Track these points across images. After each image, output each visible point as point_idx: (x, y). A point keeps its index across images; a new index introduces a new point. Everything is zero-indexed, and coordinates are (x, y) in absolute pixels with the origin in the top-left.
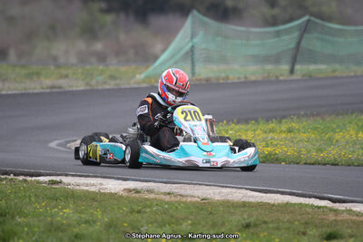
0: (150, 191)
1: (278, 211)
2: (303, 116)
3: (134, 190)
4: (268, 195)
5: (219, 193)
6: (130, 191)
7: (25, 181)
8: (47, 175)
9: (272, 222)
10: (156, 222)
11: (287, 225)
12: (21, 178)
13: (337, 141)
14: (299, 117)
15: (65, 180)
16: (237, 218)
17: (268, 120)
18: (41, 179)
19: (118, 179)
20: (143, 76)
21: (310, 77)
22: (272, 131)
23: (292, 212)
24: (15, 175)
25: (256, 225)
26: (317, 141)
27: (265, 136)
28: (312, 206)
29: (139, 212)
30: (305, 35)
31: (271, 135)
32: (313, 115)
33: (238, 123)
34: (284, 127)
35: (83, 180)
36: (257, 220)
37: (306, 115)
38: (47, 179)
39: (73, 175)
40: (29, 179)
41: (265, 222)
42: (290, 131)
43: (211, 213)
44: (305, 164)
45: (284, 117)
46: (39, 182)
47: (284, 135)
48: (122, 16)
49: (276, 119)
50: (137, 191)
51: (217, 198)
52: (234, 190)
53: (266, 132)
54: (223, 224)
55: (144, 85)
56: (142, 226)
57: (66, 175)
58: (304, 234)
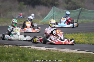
0: (52, 50)
1: (85, 55)
2: (83, 32)
3: (48, 50)
4: (81, 51)
5: (69, 51)
6: (47, 50)
7: (22, 47)
8: (27, 46)
9: (85, 58)
10: (58, 57)
11: (88, 58)
12: (21, 46)
13: (93, 39)
14: (82, 33)
15: (32, 47)
16: (76, 57)
17: (74, 33)
18: (26, 47)
19: (44, 47)
20: (41, 22)
21: (83, 22)
22: (76, 36)
23: (88, 55)
24: (19, 46)
25: (81, 58)
26: (88, 38)
27: (75, 37)
28: (93, 54)
29: (52, 55)
30: (81, 12)
31: (76, 37)
32: (85, 32)
33: (67, 34)
34: (79, 35)
35: (36, 47)
36: (81, 57)
37: (84, 32)
38: (27, 47)
39: (33, 46)
40: (23, 47)
41: (83, 58)
42: (81, 36)
43: (69, 55)
44: (86, 44)
45: (78, 33)
46: (25, 48)
47: (79, 37)
48: (28, 6)
49: (76, 33)
50: (49, 50)
51: (69, 52)
52: (72, 50)
53: (75, 36)
54: (73, 58)
55: (42, 24)
56: (55, 58)
57: (32, 46)
58: (93, 60)
